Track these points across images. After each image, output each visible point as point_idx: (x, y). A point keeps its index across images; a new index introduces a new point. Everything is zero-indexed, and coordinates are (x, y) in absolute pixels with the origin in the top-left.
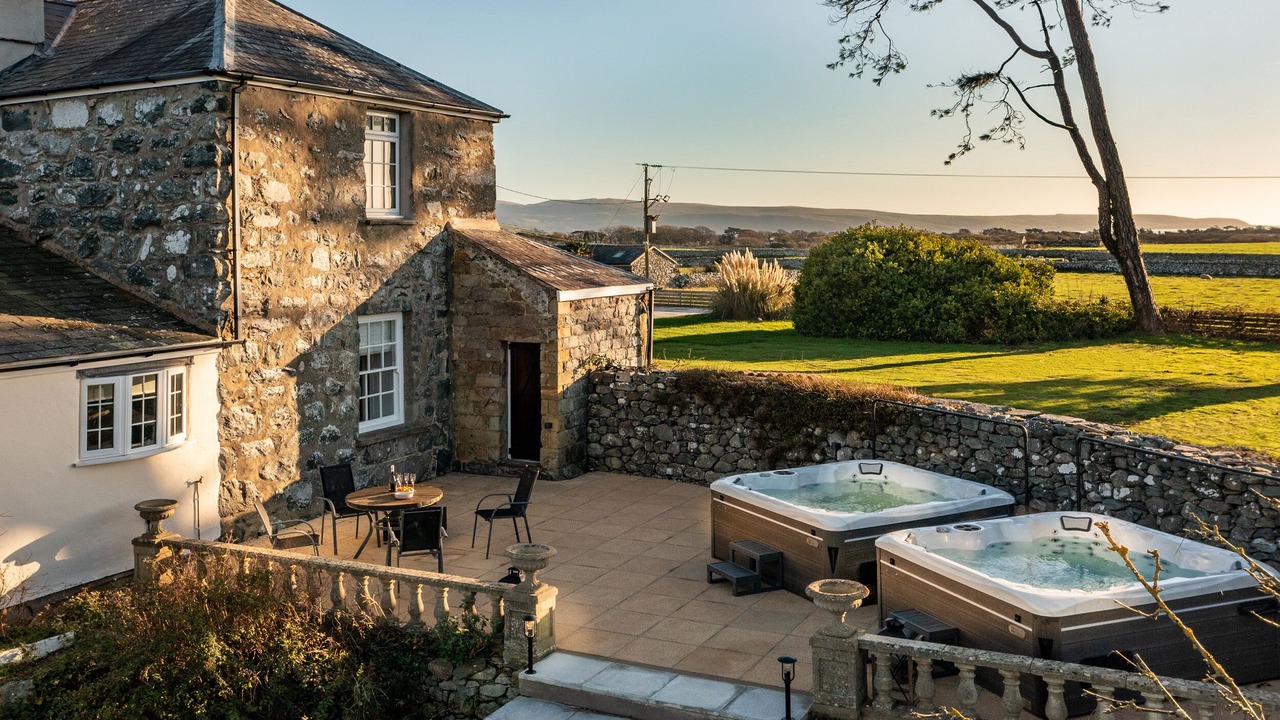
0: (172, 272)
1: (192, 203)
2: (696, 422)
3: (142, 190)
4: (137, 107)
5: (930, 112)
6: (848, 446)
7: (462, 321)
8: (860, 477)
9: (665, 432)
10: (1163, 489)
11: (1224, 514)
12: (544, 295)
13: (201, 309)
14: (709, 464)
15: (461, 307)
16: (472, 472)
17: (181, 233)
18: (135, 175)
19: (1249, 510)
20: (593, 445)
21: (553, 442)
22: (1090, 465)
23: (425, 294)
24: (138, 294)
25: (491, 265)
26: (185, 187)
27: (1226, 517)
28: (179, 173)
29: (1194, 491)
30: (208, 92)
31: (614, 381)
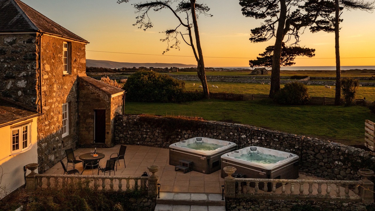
0: (20, 93)
1: (27, 71)
2: (145, 129)
3: (7, 67)
4: (5, 40)
5: (160, 40)
6: (188, 134)
7: (82, 104)
8: (197, 141)
9: (137, 132)
10: (266, 140)
11: (280, 144)
12: (107, 96)
13: (31, 104)
14: (149, 140)
15: (82, 100)
16: (85, 147)
17: (23, 81)
18: (5, 62)
19: (285, 143)
20: (116, 137)
21: (109, 137)
22: (249, 135)
23: (73, 96)
24: (7, 100)
25: (91, 87)
26: (24, 66)
27: (280, 145)
28: (22, 62)
29: (273, 140)
30: (33, 37)
31: (122, 119)
